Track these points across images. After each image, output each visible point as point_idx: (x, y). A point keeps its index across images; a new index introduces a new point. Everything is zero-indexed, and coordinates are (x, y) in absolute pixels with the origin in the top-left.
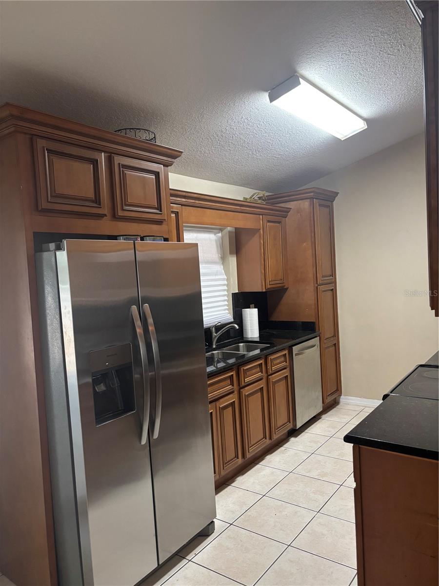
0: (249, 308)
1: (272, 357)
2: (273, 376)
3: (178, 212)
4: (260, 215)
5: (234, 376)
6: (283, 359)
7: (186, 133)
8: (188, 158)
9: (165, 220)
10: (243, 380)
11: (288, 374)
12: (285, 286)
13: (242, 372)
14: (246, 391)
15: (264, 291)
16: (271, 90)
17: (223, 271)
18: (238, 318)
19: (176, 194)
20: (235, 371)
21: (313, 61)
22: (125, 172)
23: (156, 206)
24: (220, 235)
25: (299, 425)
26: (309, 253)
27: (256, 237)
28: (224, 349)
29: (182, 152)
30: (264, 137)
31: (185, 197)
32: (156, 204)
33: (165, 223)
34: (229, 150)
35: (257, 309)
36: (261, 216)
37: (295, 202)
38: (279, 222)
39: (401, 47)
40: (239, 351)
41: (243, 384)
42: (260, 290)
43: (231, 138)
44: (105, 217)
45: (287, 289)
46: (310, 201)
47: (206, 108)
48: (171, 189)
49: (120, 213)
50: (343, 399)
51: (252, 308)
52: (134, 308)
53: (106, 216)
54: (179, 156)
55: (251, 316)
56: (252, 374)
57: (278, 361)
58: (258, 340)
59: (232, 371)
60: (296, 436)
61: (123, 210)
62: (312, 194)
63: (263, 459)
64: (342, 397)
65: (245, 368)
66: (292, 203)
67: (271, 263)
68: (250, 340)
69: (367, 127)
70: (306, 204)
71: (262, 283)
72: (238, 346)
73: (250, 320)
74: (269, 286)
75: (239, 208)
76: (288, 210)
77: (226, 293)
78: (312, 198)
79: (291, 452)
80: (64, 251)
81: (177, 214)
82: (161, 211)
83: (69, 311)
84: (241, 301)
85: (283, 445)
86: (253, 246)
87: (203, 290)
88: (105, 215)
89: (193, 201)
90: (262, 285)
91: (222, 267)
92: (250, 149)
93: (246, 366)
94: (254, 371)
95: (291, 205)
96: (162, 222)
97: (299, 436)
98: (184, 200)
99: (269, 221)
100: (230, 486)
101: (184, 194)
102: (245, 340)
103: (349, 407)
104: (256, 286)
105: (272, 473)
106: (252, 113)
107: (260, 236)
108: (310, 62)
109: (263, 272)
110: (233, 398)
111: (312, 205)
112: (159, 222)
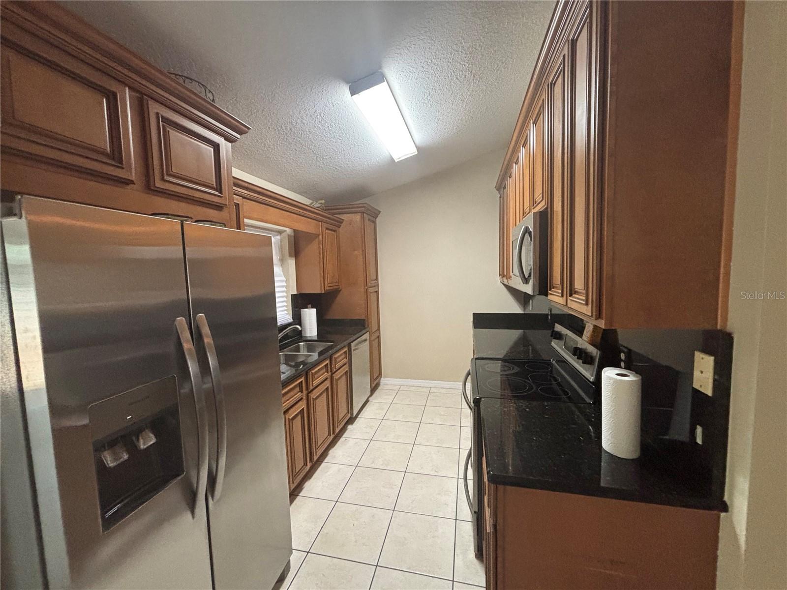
0: (307, 308)
1: (336, 356)
2: (336, 373)
3: (238, 204)
4: (319, 221)
5: (304, 382)
6: (343, 356)
7: (251, 114)
8: (249, 150)
9: (226, 205)
10: (311, 383)
11: (348, 369)
12: (339, 288)
13: (311, 376)
14: (313, 395)
15: (323, 292)
16: (352, 83)
17: (282, 273)
18: (297, 318)
19: (238, 183)
20: (303, 377)
21: (399, 60)
22: (168, 129)
23: (215, 186)
24: (279, 237)
25: (355, 414)
26: (361, 258)
27: (315, 243)
28: (285, 350)
29: (249, 129)
30: (332, 141)
31: (247, 189)
32: (215, 184)
33: (225, 210)
34: (295, 149)
35: (315, 309)
36: (320, 223)
37: (348, 215)
38: (335, 231)
39: (469, 74)
40: (299, 352)
41: (311, 388)
42: (319, 292)
43: (300, 136)
44: (132, 185)
45: (341, 290)
46: (361, 215)
47: (280, 84)
48: (234, 177)
49: (159, 184)
50: (383, 381)
51: (310, 308)
52: (181, 320)
53: (134, 184)
54: (246, 132)
55: (310, 316)
56: (320, 376)
57: (340, 358)
58: (316, 338)
59: (301, 378)
60: (352, 424)
61: (163, 179)
62: (363, 209)
63: (327, 455)
64: (382, 379)
65: (313, 371)
66: (345, 215)
67: (329, 268)
68: (309, 339)
69: (417, 153)
70: (357, 218)
71: (321, 284)
72: (299, 345)
73: (309, 320)
74: (327, 288)
75: (301, 211)
76: (341, 222)
77: (285, 294)
78: (363, 213)
79: (351, 442)
80: (21, 218)
81: (237, 205)
82: (221, 192)
83: (34, 337)
84: (300, 301)
85: (343, 435)
86: (311, 251)
87: (277, 290)
88: (132, 182)
89: (256, 195)
90: (321, 287)
91: (281, 269)
92: (315, 154)
93: (314, 369)
94: (321, 372)
95: (343, 217)
96: (222, 207)
97: (355, 423)
98: (246, 192)
99: (327, 229)
100: (298, 497)
101: (246, 185)
102: (305, 339)
103: (387, 387)
104: (315, 288)
105: (339, 470)
106: (326, 108)
107: (319, 242)
108: (396, 59)
109: (322, 274)
110: (302, 405)
111: (363, 218)
112: (219, 207)
